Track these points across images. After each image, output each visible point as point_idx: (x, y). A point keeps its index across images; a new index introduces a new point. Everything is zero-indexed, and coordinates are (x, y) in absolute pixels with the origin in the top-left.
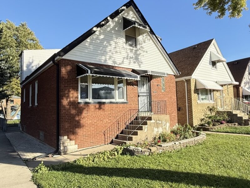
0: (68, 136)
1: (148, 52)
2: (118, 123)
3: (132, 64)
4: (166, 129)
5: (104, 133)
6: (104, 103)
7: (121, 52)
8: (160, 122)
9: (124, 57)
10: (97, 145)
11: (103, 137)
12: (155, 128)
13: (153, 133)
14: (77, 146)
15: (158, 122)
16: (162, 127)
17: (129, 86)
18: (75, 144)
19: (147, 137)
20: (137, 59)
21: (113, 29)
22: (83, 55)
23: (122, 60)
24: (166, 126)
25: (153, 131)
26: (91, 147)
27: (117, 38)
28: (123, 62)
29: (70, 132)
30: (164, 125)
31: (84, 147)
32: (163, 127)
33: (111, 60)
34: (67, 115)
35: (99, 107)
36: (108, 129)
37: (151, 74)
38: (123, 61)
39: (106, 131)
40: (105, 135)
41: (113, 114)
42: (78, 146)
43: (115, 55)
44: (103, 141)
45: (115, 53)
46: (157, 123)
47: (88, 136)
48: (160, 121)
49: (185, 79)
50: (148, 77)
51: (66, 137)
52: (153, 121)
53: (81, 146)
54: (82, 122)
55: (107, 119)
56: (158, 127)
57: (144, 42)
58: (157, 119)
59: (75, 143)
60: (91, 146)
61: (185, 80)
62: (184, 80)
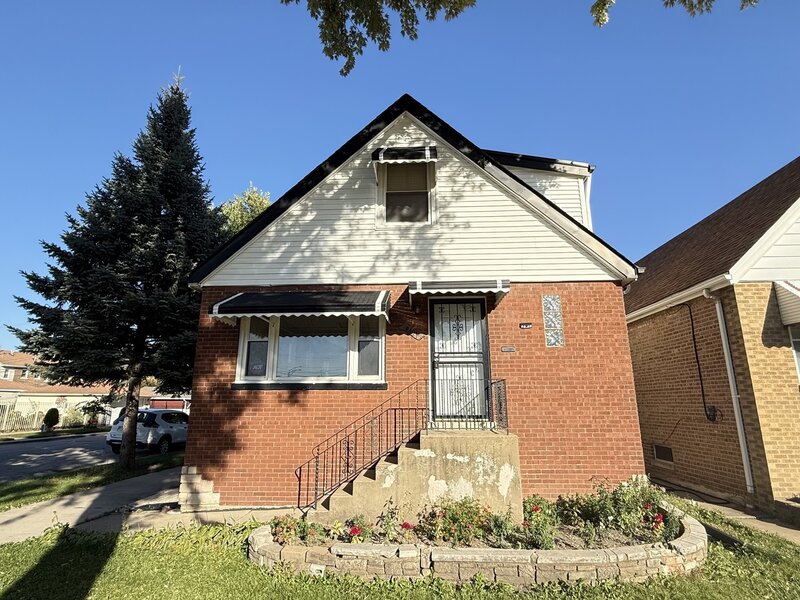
0: (199, 466)
1: (472, 225)
2: (348, 448)
3: (404, 269)
4: (494, 488)
5: (298, 473)
6: (305, 388)
7: (367, 243)
8: (466, 459)
9: (376, 253)
10: (272, 504)
11: (295, 485)
12: (433, 477)
13: (424, 496)
14: (217, 496)
15: (450, 456)
16: (472, 477)
17: (395, 335)
18: (215, 491)
19: (393, 506)
20: (424, 252)
21: (347, 188)
22: (256, 271)
23: (371, 264)
24: (493, 477)
25: (424, 488)
26: (255, 507)
27: (356, 210)
28: (373, 270)
29: (206, 457)
30: (486, 473)
31: (237, 504)
32: (480, 479)
33: (333, 270)
34: (202, 414)
35: (290, 397)
36: (312, 463)
37: (424, 292)
38: (374, 266)
39: (305, 468)
40: (300, 480)
41: (330, 418)
42: (221, 498)
43: (346, 254)
44: (294, 494)
45: (345, 248)
46: (446, 462)
47: (251, 475)
48: (461, 455)
49: (708, 289)
50: (481, 301)
51: (194, 470)
52: (424, 452)
53: (228, 499)
54: (240, 434)
55: (312, 432)
56: (447, 478)
57: (459, 197)
58: (448, 446)
59: (215, 489)
60: (257, 504)
61: (711, 294)
62: (704, 293)
